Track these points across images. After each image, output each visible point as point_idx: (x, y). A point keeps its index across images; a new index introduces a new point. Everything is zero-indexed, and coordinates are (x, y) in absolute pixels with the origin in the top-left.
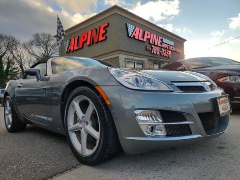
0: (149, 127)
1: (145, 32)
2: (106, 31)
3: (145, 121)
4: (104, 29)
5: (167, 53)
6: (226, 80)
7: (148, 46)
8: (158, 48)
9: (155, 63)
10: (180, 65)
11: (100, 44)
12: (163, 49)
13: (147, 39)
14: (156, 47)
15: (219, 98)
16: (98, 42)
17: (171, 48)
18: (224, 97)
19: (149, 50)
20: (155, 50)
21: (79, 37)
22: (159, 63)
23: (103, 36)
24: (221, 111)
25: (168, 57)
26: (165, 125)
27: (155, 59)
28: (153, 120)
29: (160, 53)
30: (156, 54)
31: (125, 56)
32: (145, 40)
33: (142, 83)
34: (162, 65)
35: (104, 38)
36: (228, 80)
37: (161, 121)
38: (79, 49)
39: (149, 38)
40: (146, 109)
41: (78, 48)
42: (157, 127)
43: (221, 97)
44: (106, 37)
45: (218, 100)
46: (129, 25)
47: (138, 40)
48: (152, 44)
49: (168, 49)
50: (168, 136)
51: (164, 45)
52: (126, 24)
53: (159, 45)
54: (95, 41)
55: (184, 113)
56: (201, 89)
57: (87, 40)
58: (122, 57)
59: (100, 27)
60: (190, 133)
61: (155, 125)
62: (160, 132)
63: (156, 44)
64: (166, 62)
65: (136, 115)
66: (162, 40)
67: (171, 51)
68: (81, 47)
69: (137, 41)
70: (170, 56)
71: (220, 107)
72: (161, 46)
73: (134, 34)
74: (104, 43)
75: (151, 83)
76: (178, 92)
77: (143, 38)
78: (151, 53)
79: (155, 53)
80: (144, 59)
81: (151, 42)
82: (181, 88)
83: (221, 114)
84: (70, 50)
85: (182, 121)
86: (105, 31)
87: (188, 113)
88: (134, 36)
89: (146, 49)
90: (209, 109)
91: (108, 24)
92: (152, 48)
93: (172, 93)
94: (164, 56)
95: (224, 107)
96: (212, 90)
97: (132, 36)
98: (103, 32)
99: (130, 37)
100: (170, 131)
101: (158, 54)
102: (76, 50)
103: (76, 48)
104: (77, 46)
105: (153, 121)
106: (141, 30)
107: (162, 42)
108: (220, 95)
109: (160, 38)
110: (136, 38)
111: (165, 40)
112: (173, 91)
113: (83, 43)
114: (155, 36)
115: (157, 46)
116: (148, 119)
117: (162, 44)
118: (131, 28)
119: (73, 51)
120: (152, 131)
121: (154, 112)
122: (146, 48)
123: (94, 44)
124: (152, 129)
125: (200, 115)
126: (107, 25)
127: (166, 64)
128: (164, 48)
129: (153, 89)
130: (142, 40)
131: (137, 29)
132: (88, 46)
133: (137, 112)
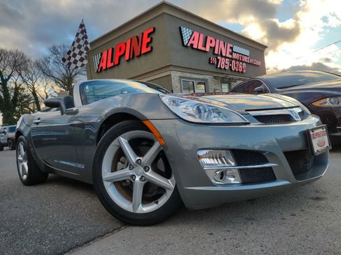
0: (218, 172)
1: (206, 37)
2: (152, 38)
3: (213, 164)
4: (148, 37)
5: (240, 66)
6: (325, 103)
7: (213, 58)
8: (227, 60)
9: (223, 82)
10: (259, 83)
11: (143, 58)
12: (233, 61)
13: (211, 47)
14: (223, 59)
15: (313, 130)
16: (141, 55)
17: (245, 59)
18: (320, 128)
19: (213, 64)
20: (223, 63)
21: (113, 49)
22: (229, 82)
23: (147, 47)
24: (316, 148)
25: (242, 72)
26: (240, 169)
27: (223, 76)
28: (223, 163)
29: (230, 67)
30: (225, 68)
31: (179, 74)
32: (208, 49)
33: (206, 114)
34: (234, 85)
35: (149, 49)
36: (328, 103)
37: (233, 164)
38: (114, 66)
39: (213, 46)
40: (213, 149)
41: (112, 64)
42: (228, 172)
43: (316, 129)
44: (152, 48)
45: (311, 133)
46: (184, 30)
47: (197, 49)
48: (218, 55)
49: (241, 61)
50: (244, 183)
51: (235, 56)
52: (180, 28)
53: (228, 55)
54: (137, 53)
55: (265, 152)
56: (287, 118)
57: (124, 54)
58: (175, 75)
59: (143, 34)
60: (274, 179)
61: (226, 170)
62: (233, 179)
63: (224, 54)
64: (239, 79)
65: (200, 157)
66: (232, 48)
67: (246, 63)
68: (117, 63)
69: (195, 52)
70: (244, 71)
71: (315, 142)
72: (230, 56)
73: (191, 42)
74: (150, 56)
75: (219, 113)
76: (255, 125)
77: (205, 47)
78: (217, 67)
79: (223, 68)
80: (207, 77)
81: (216, 52)
82: (260, 118)
83: (316, 151)
84: (102, 68)
85: (262, 163)
86: (150, 38)
87: (270, 153)
88: (192, 45)
89: (210, 63)
90: (299, 146)
91: (154, 29)
92: (218, 60)
93: (247, 126)
94: (235, 71)
95: (320, 142)
96: (302, 120)
97: (189, 45)
98: (147, 40)
99: (186, 46)
100: (247, 177)
101: (227, 68)
102: (110, 68)
103: (110, 65)
104: (112, 62)
105: (223, 165)
106: (202, 36)
107: (233, 51)
108: (315, 126)
109: (229, 45)
110: (195, 46)
111: (236, 49)
112: (249, 123)
113: (120, 57)
114: (222, 42)
115: (226, 57)
116: (217, 163)
117: (232, 54)
118: (187, 33)
119: (106, 69)
120: (221, 178)
121: (223, 153)
122: (210, 61)
123: (136, 58)
124: (222, 175)
125: (287, 154)
126: (152, 30)
127: (238, 82)
128: (236, 60)
129: (222, 121)
130: (203, 49)
131: (196, 34)
132: (127, 61)
133: (201, 153)
